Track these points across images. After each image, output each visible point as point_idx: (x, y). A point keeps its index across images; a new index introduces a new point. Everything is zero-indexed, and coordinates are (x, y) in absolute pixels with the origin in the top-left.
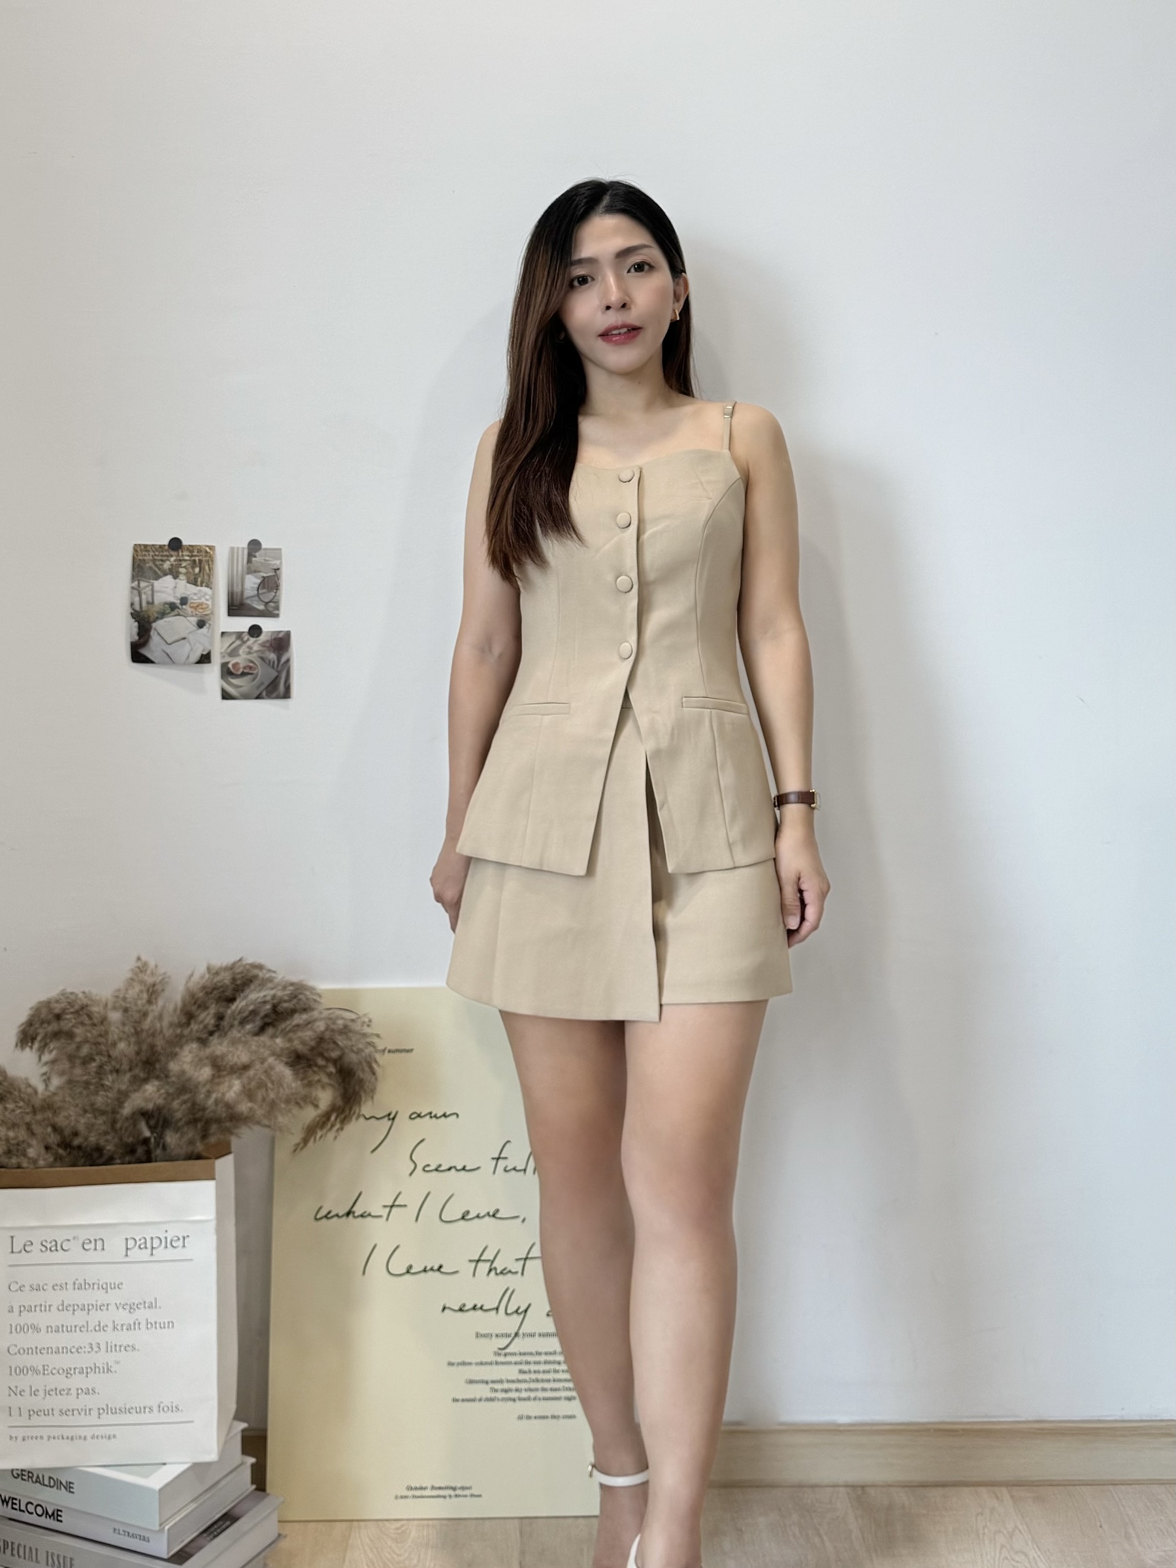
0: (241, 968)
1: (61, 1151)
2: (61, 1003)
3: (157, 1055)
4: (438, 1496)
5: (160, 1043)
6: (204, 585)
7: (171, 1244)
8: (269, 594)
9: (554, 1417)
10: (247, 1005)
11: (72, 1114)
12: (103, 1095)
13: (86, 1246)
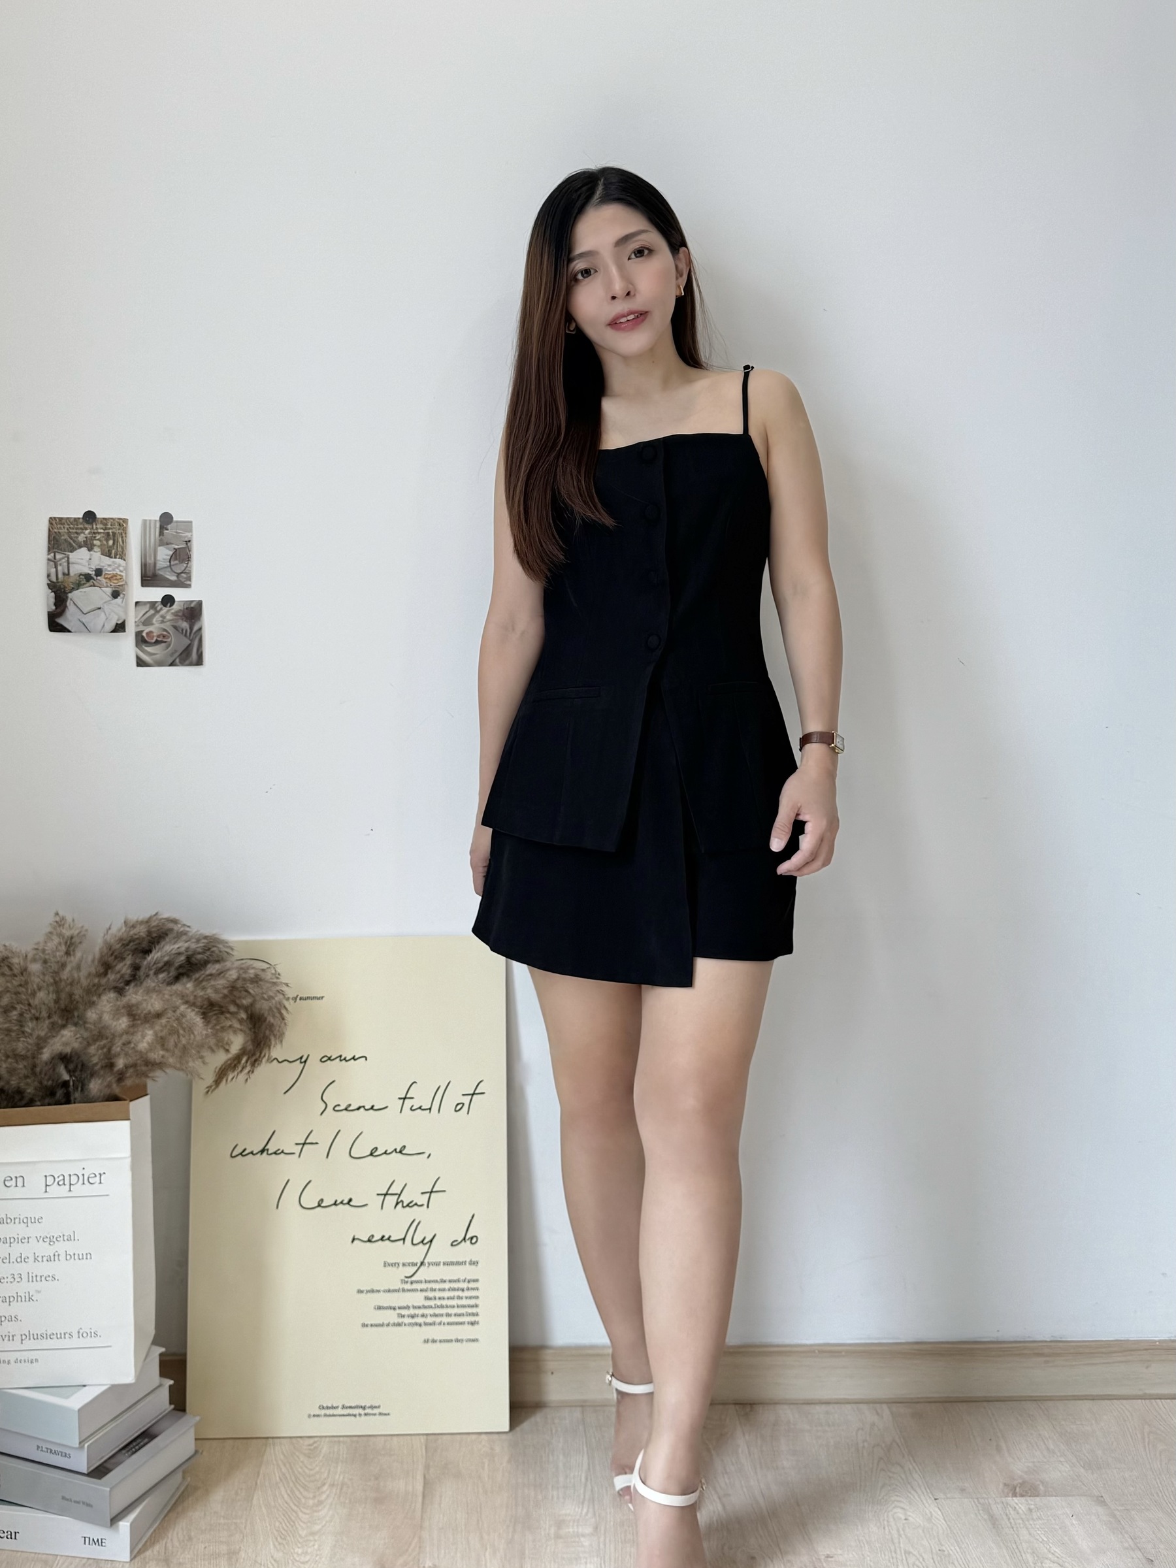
0: (157, 922)
3: (75, 1002)
4: (349, 1415)
5: (78, 992)
6: (118, 557)
7: (88, 1179)
8: (181, 564)
9: (457, 1341)
10: (162, 956)
12: (24, 1041)
13: (7, 1183)
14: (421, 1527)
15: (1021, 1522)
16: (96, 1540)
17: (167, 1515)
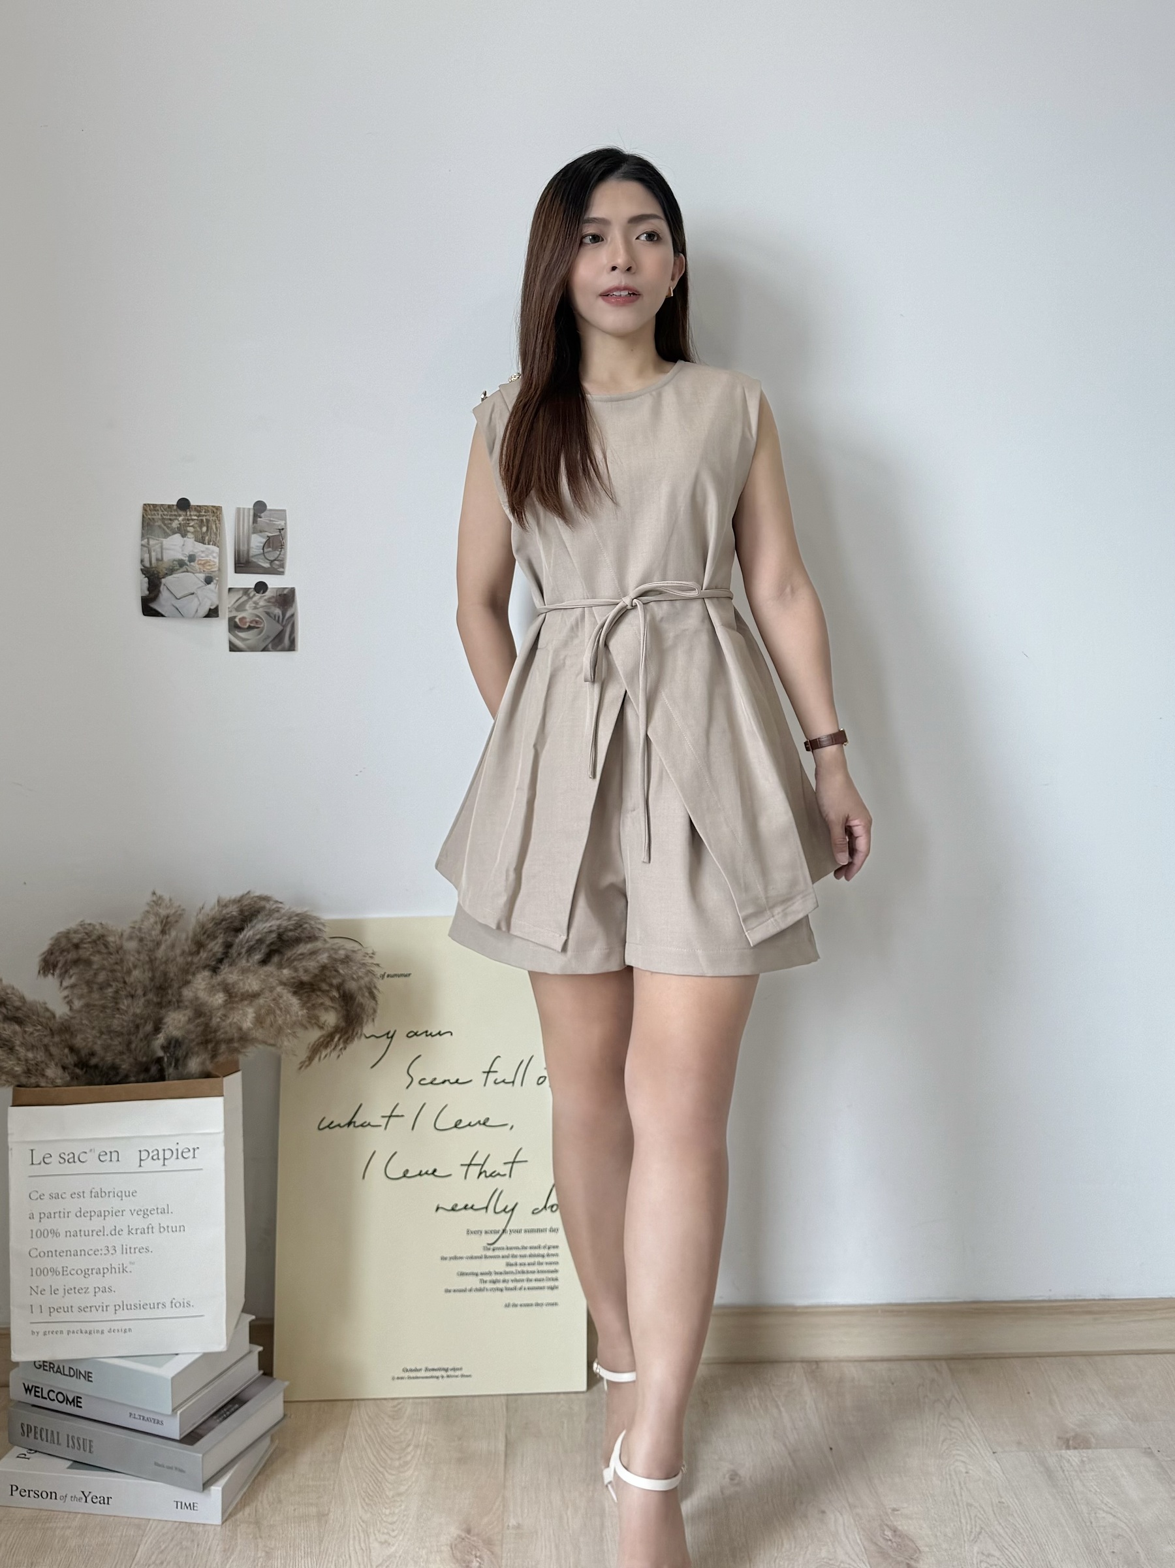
0: (249, 901)
1: (78, 1071)
2: (78, 934)
3: (169, 981)
4: (432, 1377)
5: (173, 970)
6: (211, 543)
7: (182, 1154)
8: (275, 552)
9: (537, 1305)
10: (254, 935)
11: (89, 1036)
12: (119, 1018)
13: (101, 1158)
14: (505, 1487)
15: (1073, 1473)
16: (188, 1505)
17: (255, 1478)
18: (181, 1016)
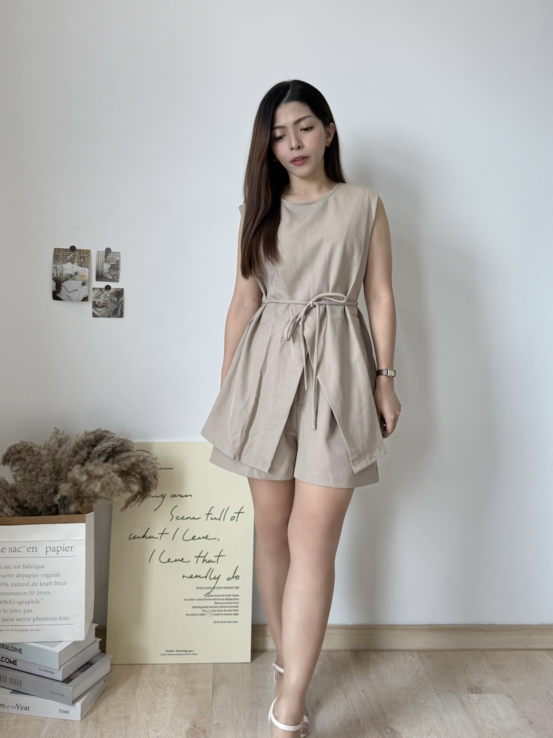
0: (99, 433)
1: (18, 509)
2: (20, 446)
3: (61, 469)
4: (179, 654)
5: (63, 464)
6: (85, 267)
7: (66, 549)
8: (115, 272)
9: (229, 622)
10: (101, 448)
11: (24, 494)
12: (38, 486)
13: (28, 550)
14: (212, 706)
15: (475, 705)
16: (65, 711)
17: (97, 699)
18: (67, 486)
